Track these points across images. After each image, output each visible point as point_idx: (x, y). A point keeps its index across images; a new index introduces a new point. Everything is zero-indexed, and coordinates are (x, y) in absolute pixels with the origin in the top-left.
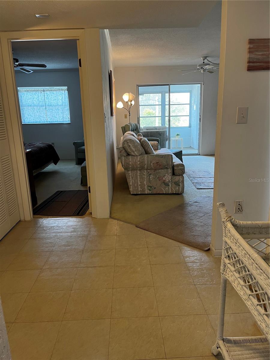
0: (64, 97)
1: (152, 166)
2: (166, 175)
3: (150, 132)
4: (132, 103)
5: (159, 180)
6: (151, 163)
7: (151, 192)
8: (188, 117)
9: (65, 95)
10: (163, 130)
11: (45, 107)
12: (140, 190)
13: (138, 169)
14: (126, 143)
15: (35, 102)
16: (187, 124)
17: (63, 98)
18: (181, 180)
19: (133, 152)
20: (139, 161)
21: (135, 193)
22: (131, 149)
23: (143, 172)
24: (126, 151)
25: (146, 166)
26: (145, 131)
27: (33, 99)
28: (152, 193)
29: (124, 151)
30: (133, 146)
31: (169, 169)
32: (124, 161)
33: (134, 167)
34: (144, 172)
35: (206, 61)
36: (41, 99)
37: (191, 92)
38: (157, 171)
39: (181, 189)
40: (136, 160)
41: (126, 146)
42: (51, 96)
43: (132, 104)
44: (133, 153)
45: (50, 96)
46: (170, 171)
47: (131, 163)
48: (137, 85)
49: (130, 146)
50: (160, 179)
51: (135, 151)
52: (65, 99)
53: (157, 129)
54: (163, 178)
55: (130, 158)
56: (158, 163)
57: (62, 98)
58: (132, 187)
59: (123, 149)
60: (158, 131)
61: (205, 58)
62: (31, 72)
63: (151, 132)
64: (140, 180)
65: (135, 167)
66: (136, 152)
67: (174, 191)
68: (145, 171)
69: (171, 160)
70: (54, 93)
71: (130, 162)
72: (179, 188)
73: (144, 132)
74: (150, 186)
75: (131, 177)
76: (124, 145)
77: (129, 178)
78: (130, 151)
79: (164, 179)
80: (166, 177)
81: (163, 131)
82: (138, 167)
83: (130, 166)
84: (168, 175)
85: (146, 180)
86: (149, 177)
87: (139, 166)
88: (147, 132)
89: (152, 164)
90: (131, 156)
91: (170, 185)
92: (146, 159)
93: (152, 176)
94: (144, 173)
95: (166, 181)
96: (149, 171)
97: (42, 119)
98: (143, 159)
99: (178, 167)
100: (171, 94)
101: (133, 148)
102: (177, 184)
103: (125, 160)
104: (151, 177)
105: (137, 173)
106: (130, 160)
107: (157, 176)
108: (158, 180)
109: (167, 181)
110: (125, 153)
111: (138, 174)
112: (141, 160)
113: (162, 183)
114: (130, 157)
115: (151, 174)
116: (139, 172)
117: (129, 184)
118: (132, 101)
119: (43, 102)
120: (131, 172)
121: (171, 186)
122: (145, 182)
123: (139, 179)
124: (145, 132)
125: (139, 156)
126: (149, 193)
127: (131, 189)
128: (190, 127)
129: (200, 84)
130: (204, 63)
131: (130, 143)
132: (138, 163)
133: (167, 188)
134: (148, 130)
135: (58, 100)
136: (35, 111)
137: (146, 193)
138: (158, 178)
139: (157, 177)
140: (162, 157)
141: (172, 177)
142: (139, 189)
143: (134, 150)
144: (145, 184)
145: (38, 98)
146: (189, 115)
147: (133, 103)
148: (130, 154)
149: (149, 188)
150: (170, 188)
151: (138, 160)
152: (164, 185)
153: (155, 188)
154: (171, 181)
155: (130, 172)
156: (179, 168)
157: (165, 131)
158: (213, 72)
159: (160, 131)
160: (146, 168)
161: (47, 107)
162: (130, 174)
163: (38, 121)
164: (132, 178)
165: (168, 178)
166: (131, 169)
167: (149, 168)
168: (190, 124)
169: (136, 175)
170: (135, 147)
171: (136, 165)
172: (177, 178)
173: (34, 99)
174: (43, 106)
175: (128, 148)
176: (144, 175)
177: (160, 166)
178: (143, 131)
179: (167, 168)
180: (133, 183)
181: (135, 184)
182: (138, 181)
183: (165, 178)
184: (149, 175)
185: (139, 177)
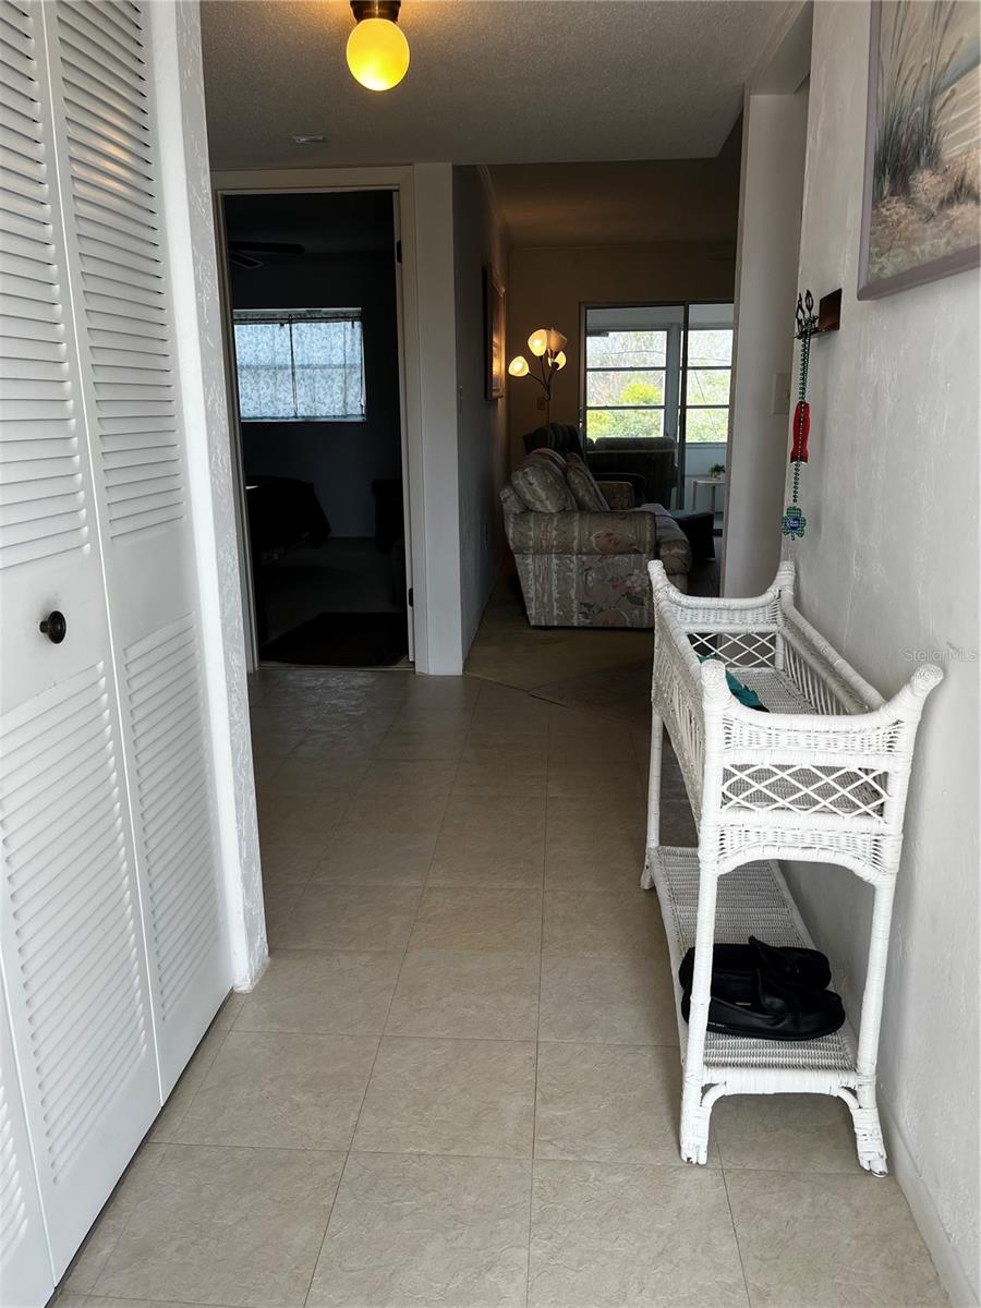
0: (352, 340)
1: (594, 546)
2: (636, 571)
3: (618, 454)
4: (557, 360)
5: (615, 587)
6: (590, 535)
7: (588, 621)
9: (353, 334)
10: (660, 451)
11: (290, 371)
12: (558, 615)
13: (554, 550)
15: (262, 354)
17: (349, 343)
19: (541, 501)
21: (543, 624)
22: (534, 493)
23: (568, 561)
24: (520, 499)
25: (576, 542)
26: (603, 451)
27: (257, 345)
28: (594, 625)
31: (645, 555)
33: (542, 546)
34: (572, 562)
36: (282, 346)
38: (610, 560)
40: (547, 525)
42: (312, 335)
43: (557, 365)
44: (539, 506)
45: (309, 335)
48: (580, 303)
49: (531, 484)
50: (618, 583)
51: (547, 499)
52: (354, 345)
54: (625, 581)
55: (533, 522)
56: (611, 534)
57: (345, 343)
58: (533, 604)
59: (512, 492)
60: (646, 454)
62: (256, 264)
64: (558, 586)
65: (544, 545)
66: (548, 503)
68: (574, 558)
69: (649, 527)
70: (320, 329)
71: (531, 531)
73: (599, 454)
74: (585, 605)
75: (531, 575)
76: (515, 482)
77: (527, 579)
78: (532, 500)
79: (628, 583)
80: (633, 578)
81: (663, 454)
82: (553, 546)
83: (531, 543)
84: (642, 571)
85: (575, 585)
86: (586, 576)
87: (555, 542)
88: (609, 454)
89: (592, 538)
90: (533, 514)
92: (576, 523)
93: (594, 575)
94: (572, 566)
95: (634, 591)
96: (585, 558)
97: (281, 407)
98: (569, 523)
99: (670, 549)
100: (690, 333)
101: (540, 491)
103: (517, 524)
104: (589, 578)
105: (550, 562)
106: (532, 525)
107: (607, 574)
108: (611, 587)
109: (638, 589)
110: (518, 505)
111: (554, 567)
112: (561, 525)
113: (623, 596)
114: (532, 520)
115: (590, 568)
116: (555, 561)
117: (525, 596)
118: (557, 354)
119: (286, 355)
120: (534, 561)
121: (649, 606)
122: (573, 593)
123: (555, 582)
124: (603, 454)
125: (554, 516)
126: (582, 625)
127: (531, 612)
132: (554, 533)
133: (637, 612)
134: (611, 448)
135: (332, 349)
136: (262, 384)
137: (576, 624)
138: (610, 581)
139: (610, 577)
140: (625, 519)
142: (555, 612)
143: (544, 497)
144: (573, 597)
145: (271, 344)
146: (728, 403)
147: (561, 360)
148: (531, 507)
149: (585, 609)
150: (646, 612)
151: (554, 525)
152: (629, 603)
153: (601, 610)
155: (529, 560)
156: (673, 552)
157: (668, 454)
159: (652, 454)
160: (575, 548)
161: (297, 370)
162: (531, 567)
163: (270, 414)
164: (536, 577)
165: (639, 582)
166: (532, 551)
167: (584, 550)
169: (548, 570)
170: (547, 487)
171: (546, 540)
173: (260, 347)
174: (286, 368)
176: (571, 571)
177: (616, 544)
179: (636, 552)
180: (536, 595)
181: (543, 596)
182: (553, 588)
183: (633, 582)
184: (586, 570)
185: (555, 575)
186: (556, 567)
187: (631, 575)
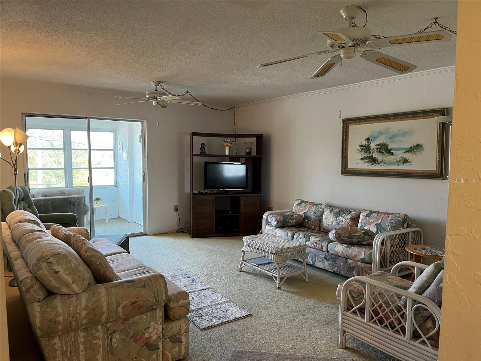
1: (120, 314)
2: (152, 324)
3: (52, 199)
4: (20, 149)
5: (136, 341)
6: (118, 306)
8: (113, 170)
10: (78, 196)
13: (82, 327)
14: (44, 265)
16: (111, 181)
18: (185, 328)
19: (66, 285)
20: (85, 310)
22: (60, 280)
23: (94, 331)
24: (43, 286)
25: (104, 316)
26: (40, 198)
29: (36, 287)
30: (65, 270)
31: (158, 311)
32: (42, 316)
33: (71, 326)
34: (98, 331)
35: (159, 88)
37: (115, 132)
38: (131, 321)
39: (183, 349)
40: (77, 307)
41: (46, 272)
43: (19, 151)
44: (65, 290)
46: (160, 313)
47: (61, 319)
48: (23, 114)
49: (57, 272)
50: (138, 337)
51: (73, 283)
53: (65, 194)
54: (144, 334)
55: (59, 304)
56: (136, 302)
59: (34, 281)
60: (69, 198)
61: (159, 83)
63: (55, 199)
64: (85, 354)
65: (73, 325)
66: (74, 285)
67: (170, 356)
68: (100, 327)
69: (163, 289)
71: (59, 316)
72: (180, 348)
73: (38, 200)
75: (59, 353)
76: (39, 272)
78: (57, 286)
79: (147, 335)
80: (150, 330)
81: (78, 198)
82: (81, 324)
83: (60, 327)
84: (156, 323)
85: (101, 350)
86: (109, 340)
87: (84, 321)
88: (44, 200)
89: (120, 309)
90: (59, 297)
91: (161, 347)
92: (104, 299)
93: (118, 336)
94: (97, 334)
95: (151, 340)
96: (110, 325)
98: (97, 301)
99: (177, 302)
102: (176, 340)
103: (43, 313)
104: (114, 340)
105: (77, 337)
106: (60, 310)
107: (129, 333)
108: (133, 342)
109: (154, 338)
110: (41, 292)
111: (81, 340)
112: (90, 305)
113: (143, 346)
114: (58, 302)
115: (114, 332)
116: (82, 334)
121: (163, 347)
122: (99, 357)
123: (82, 353)
124: (41, 200)
125: (82, 294)
128: (116, 185)
129: (141, 122)
130: (156, 90)
131: (58, 265)
132: (84, 313)
133: (154, 356)
134: (46, 196)
138: (131, 338)
139: (131, 335)
140: (144, 286)
141: (164, 326)
143: (69, 279)
146: (113, 166)
148: (55, 291)
150: (161, 354)
151: (83, 306)
152: (148, 351)
154: (163, 335)
155: (56, 340)
156: (180, 303)
157: (81, 197)
158: (167, 106)
159: (71, 198)
160: (103, 320)
162: (58, 346)
164: (64, 353)
165: (155, 331)
166: (60, 333)
167: (111, 320)
168: (116, 181)
169: (75, 343)
170: (72, 272)
171: (76, 321)
172: (174, 327)
175: (51, 278)
176: (97, 338)
177: (139, 308)
178: (37, 198)
179: (154, 309)
182: (81, 358)
183: (150, 334)
184: (110, 335)
185: (82, 347)
186: (83, 339)
187: (149, 328)
